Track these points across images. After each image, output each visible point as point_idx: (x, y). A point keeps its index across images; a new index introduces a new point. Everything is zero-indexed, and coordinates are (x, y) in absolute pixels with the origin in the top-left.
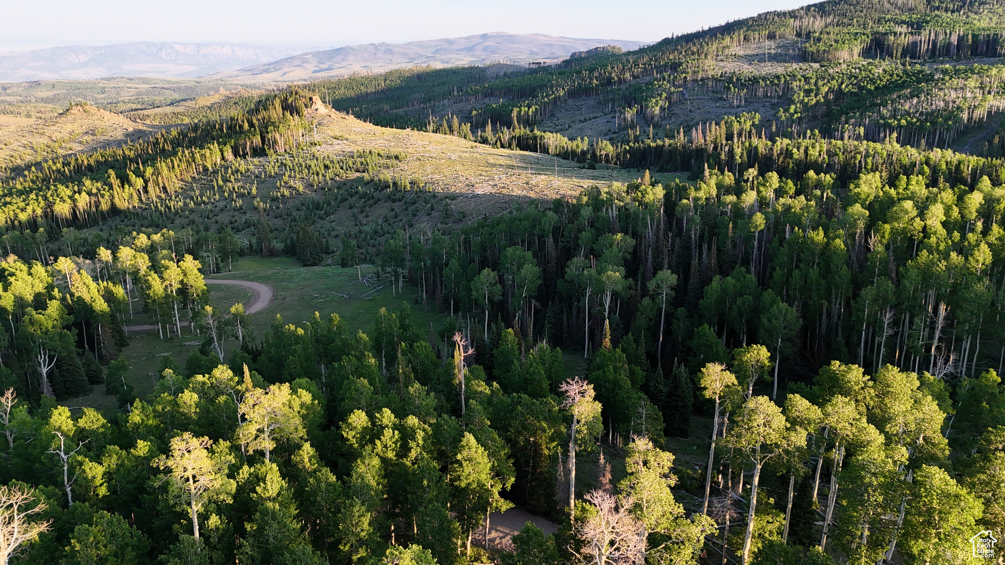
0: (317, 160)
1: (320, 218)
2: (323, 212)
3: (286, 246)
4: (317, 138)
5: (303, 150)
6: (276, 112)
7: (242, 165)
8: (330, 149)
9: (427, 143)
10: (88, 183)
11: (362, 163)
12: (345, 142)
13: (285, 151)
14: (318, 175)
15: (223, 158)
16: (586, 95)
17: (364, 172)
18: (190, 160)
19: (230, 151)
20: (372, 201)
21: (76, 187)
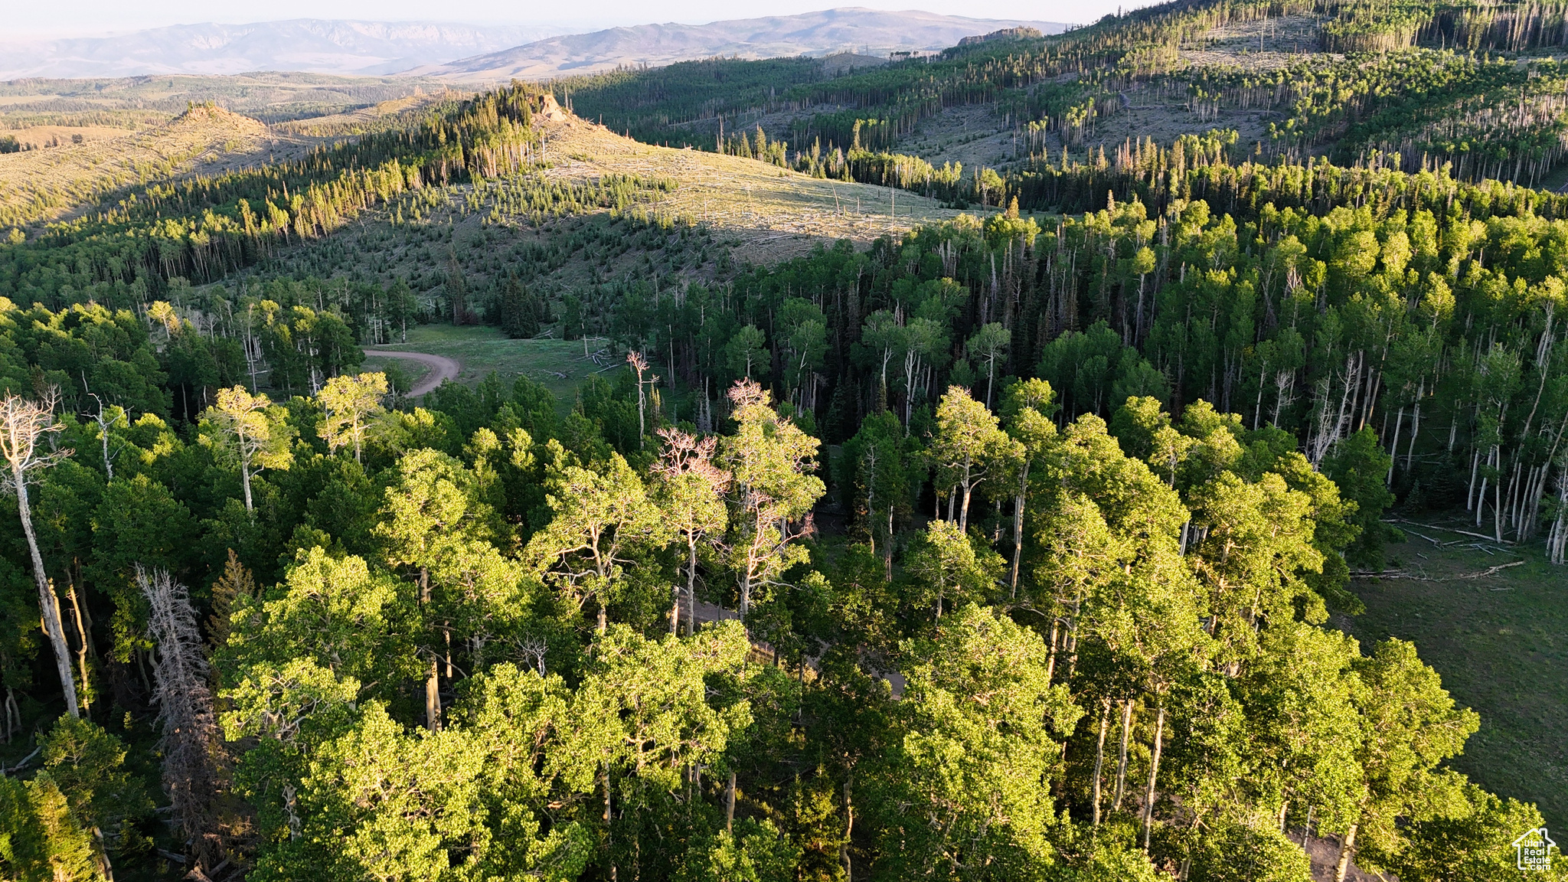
0: (543, 188)
1: (542, 272)
2: (546, 263)
3: (488, 310)
4: (546, 157)
5: (524, 174)
6: (488, 117)
7: (433, 195)
8: (564, 173)
9: (711, 168)
10: (210, 217)
11: (609, 194)
12: (588, 163)
13: (499, 175)
14: (542, 209)
15: (407, 185)
16: (972, 101)
17: (610, 207)
18: (358, 185)
19: (417, 174)
20: (617, 249)
21: (192, 223)
